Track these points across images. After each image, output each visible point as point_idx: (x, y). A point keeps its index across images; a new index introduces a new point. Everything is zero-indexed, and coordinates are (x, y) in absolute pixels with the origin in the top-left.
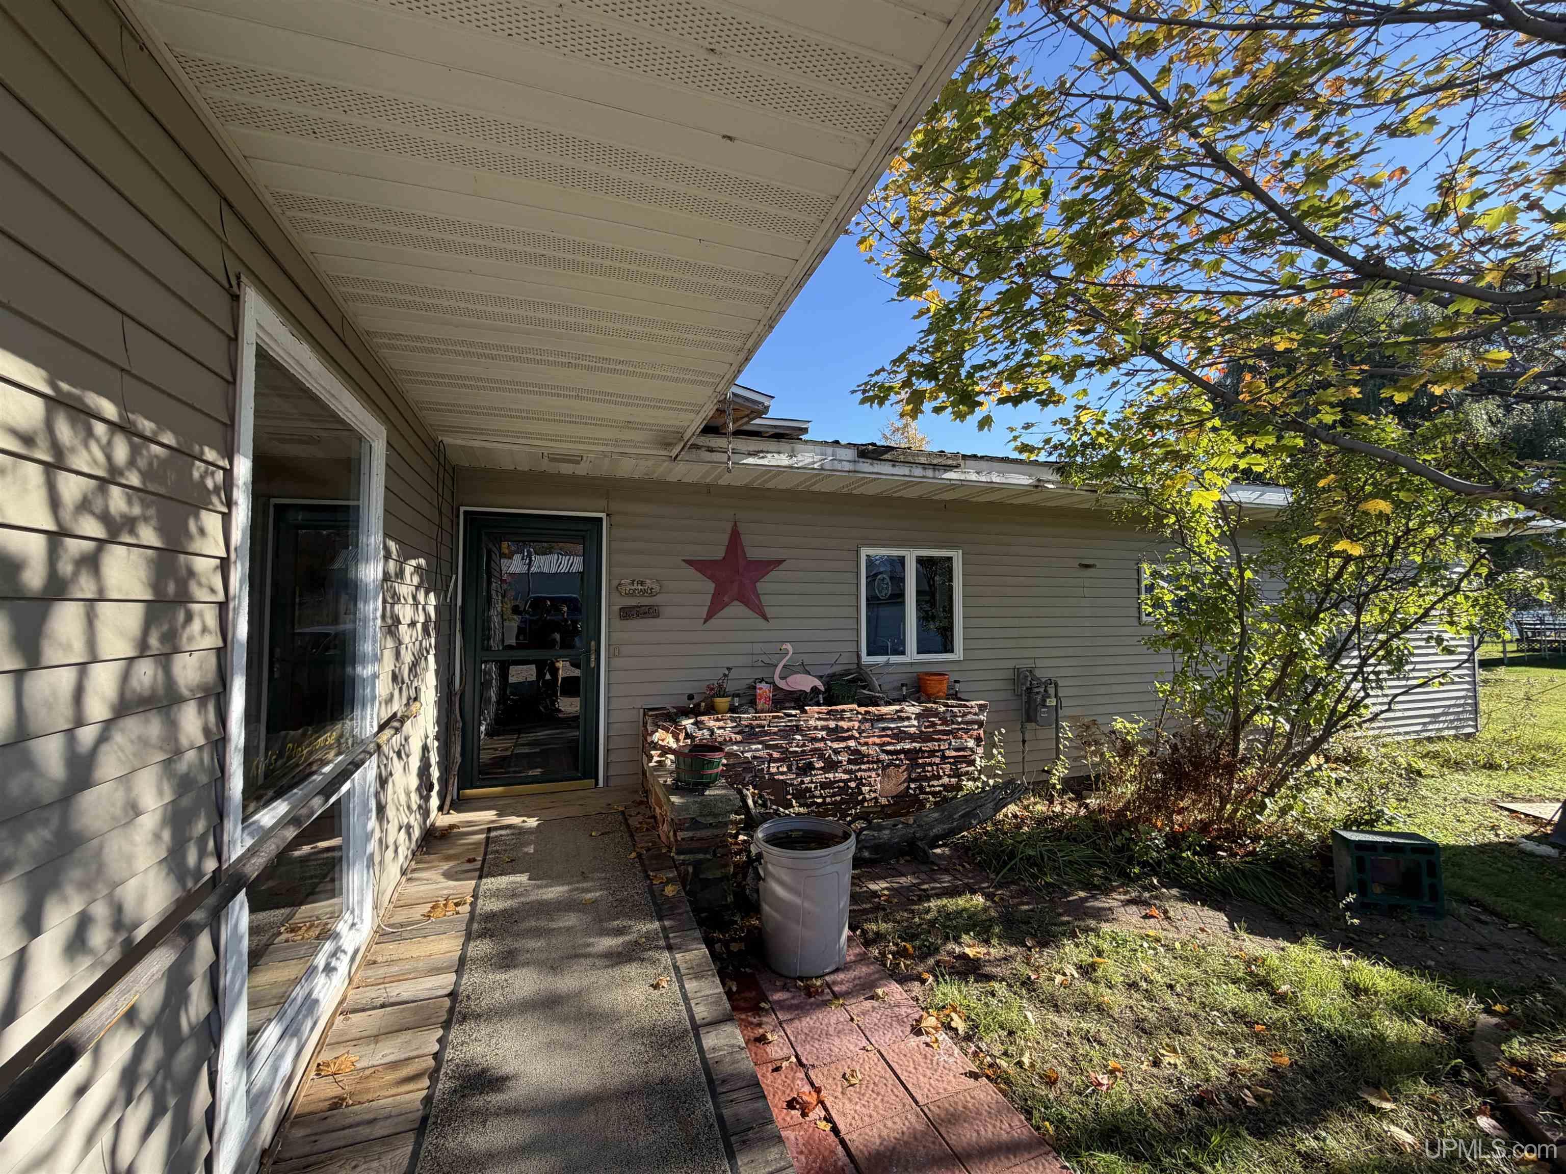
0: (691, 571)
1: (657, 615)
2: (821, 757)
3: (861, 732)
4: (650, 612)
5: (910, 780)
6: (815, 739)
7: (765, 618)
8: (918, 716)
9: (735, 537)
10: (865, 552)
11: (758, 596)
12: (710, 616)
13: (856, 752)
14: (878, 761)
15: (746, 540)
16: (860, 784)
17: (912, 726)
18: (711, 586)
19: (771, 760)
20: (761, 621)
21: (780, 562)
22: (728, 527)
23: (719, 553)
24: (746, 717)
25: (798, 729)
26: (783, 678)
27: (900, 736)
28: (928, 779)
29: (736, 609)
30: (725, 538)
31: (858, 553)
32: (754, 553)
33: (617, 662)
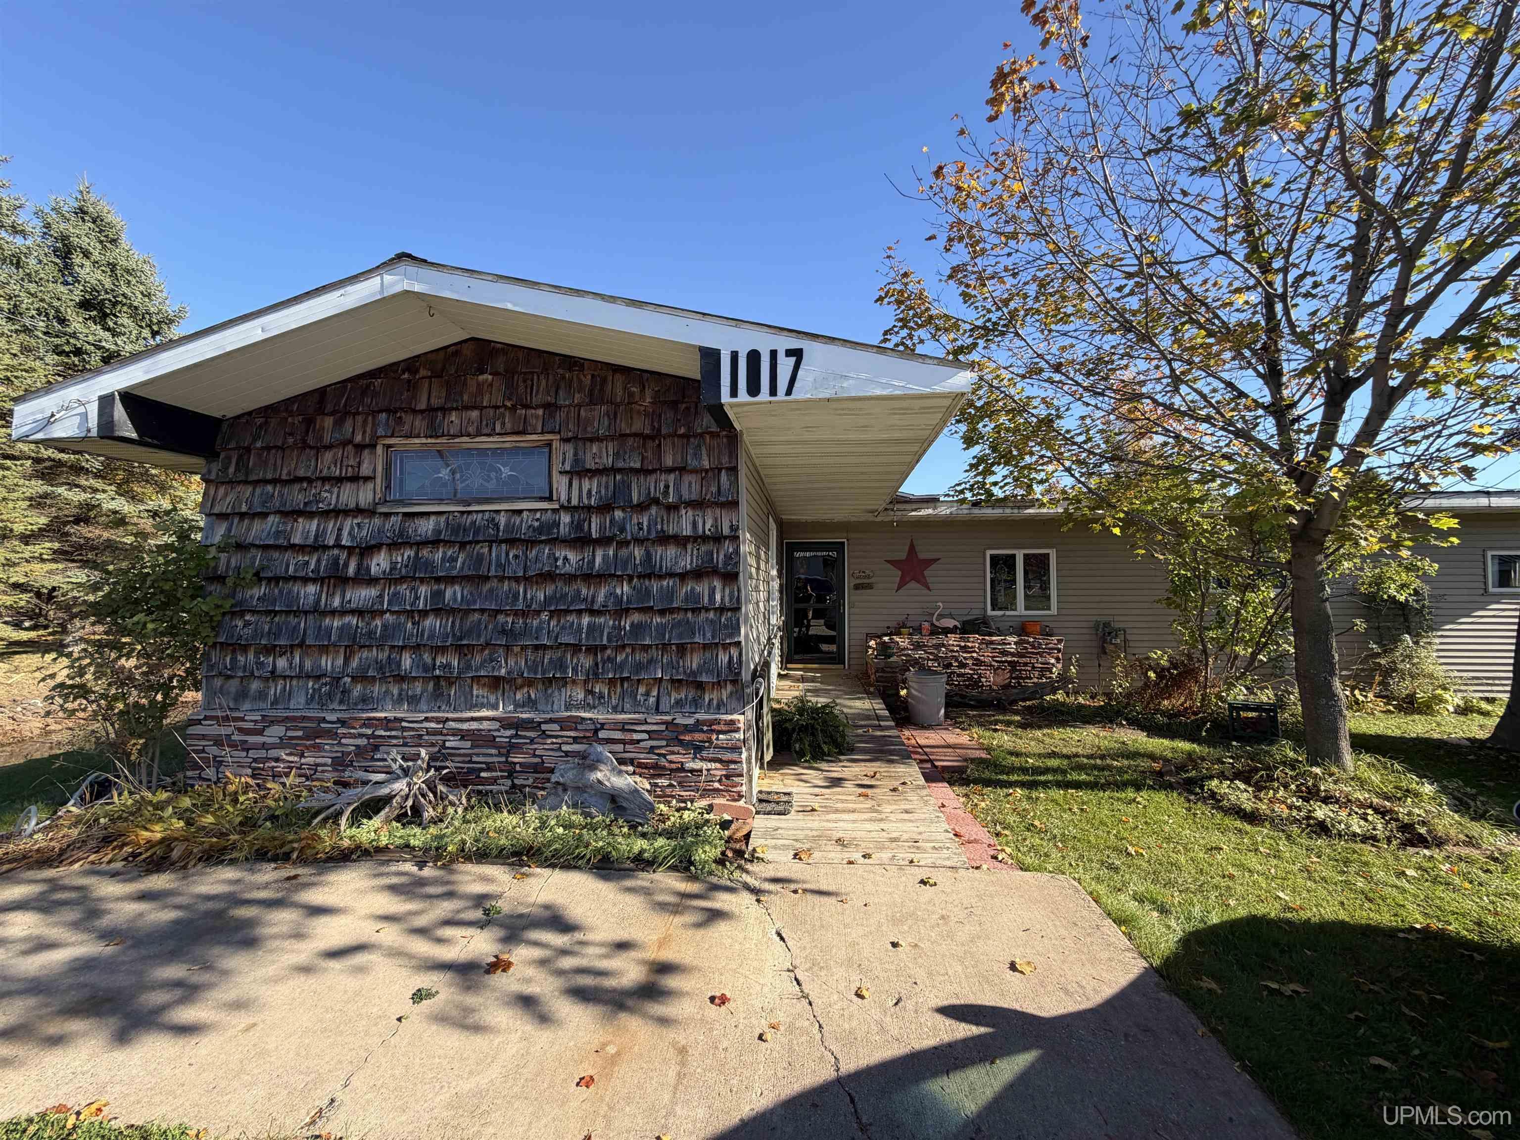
0: (889, 565)
1: (872, 588)
2: (957, 660)
3: (980, 649)
4: (869, 586)
5: (1011, 678)
6: (953, 651)
7: (929, 589)
8: (1016, 643)
9: (912, 548)
10: (989, 553)
11: (924, 577)
12: (899, 588)
13: (977, 659)
14: (991, 666)
15: (917, 549)
16: (980, 676)
17: (1012, 648)
18: (900, 573)
19: (929, 659)
20: (926, 591)
21: (935, 560)
22: (908, 542)
23: (903, 555)
24: (916, 638)
25: (943, 645)
26: (937, 620)
27: (1004, 653)
28: (1024, 679)
29: (913, 585)
30: (907, 548)
31: (984, 554)
32: (922, 556)
33: (852, 610)
